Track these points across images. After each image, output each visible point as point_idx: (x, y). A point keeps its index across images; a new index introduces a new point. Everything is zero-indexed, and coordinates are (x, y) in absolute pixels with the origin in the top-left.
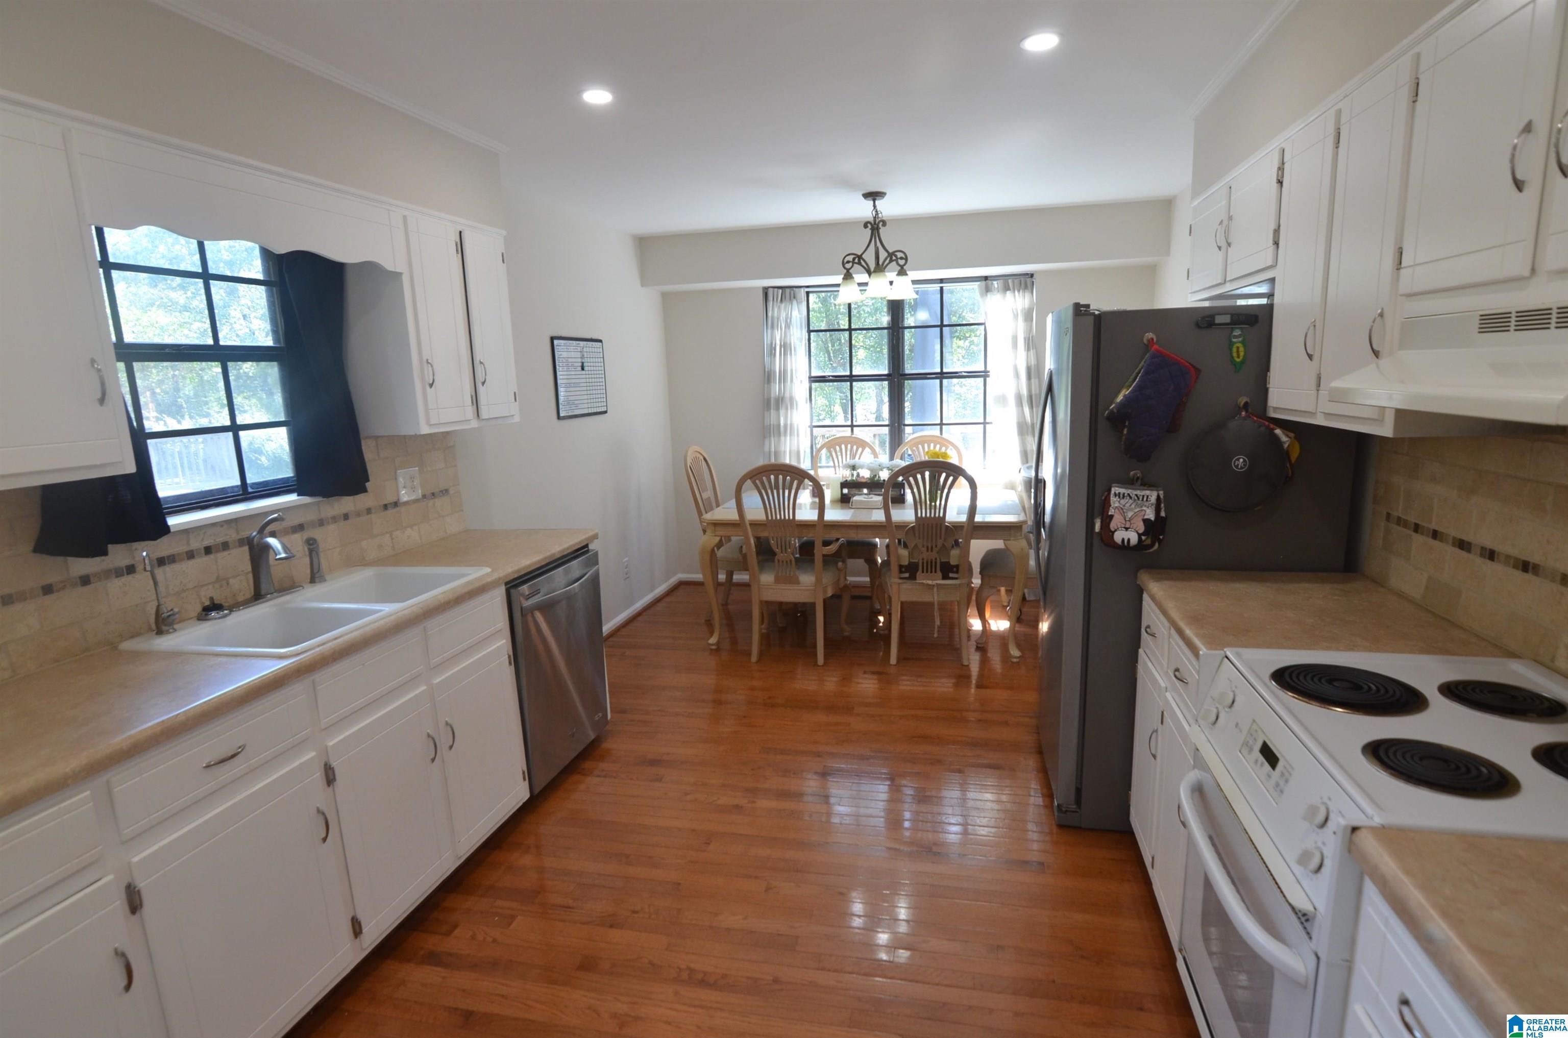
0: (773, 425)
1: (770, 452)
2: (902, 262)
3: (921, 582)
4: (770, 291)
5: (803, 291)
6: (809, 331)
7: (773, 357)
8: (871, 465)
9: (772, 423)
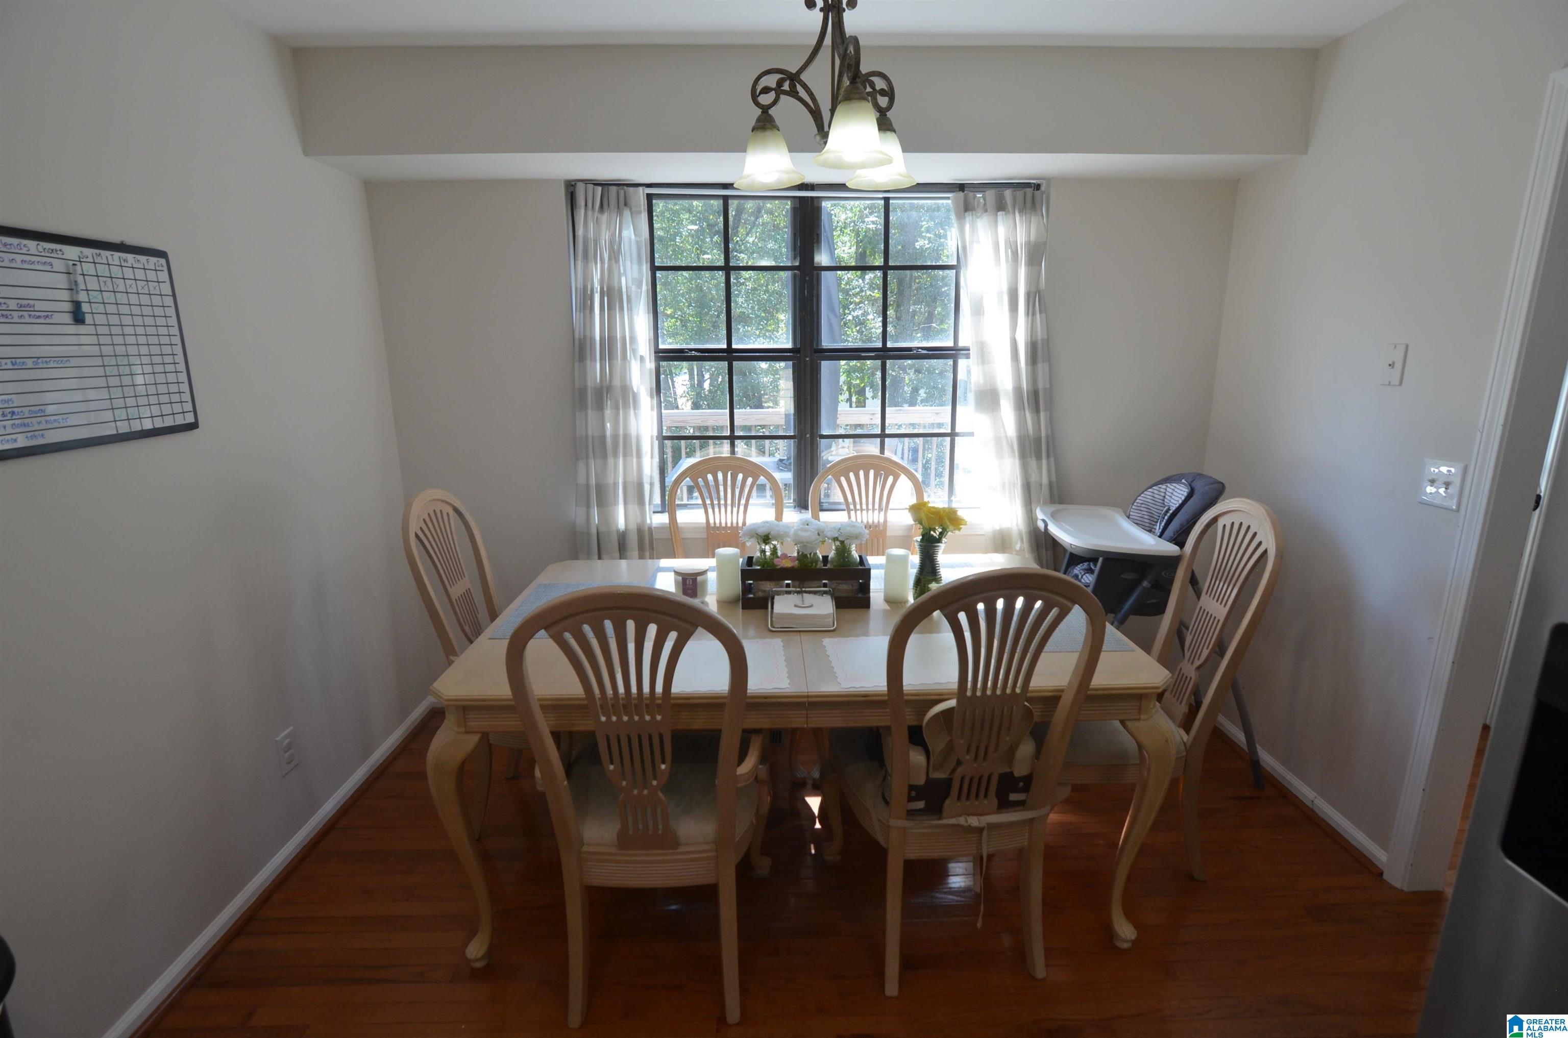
0: (593, 437)
1: (588, 486)
2: (883, 101)
3: (952, 821)
4: (580, 189)
5: (642, 192)
6: (654, 269)
7: (588, 311)
8: (801, 534)
9: (590, 434)
